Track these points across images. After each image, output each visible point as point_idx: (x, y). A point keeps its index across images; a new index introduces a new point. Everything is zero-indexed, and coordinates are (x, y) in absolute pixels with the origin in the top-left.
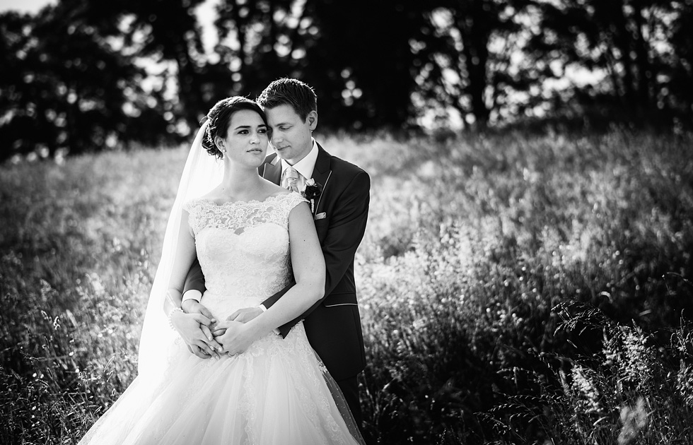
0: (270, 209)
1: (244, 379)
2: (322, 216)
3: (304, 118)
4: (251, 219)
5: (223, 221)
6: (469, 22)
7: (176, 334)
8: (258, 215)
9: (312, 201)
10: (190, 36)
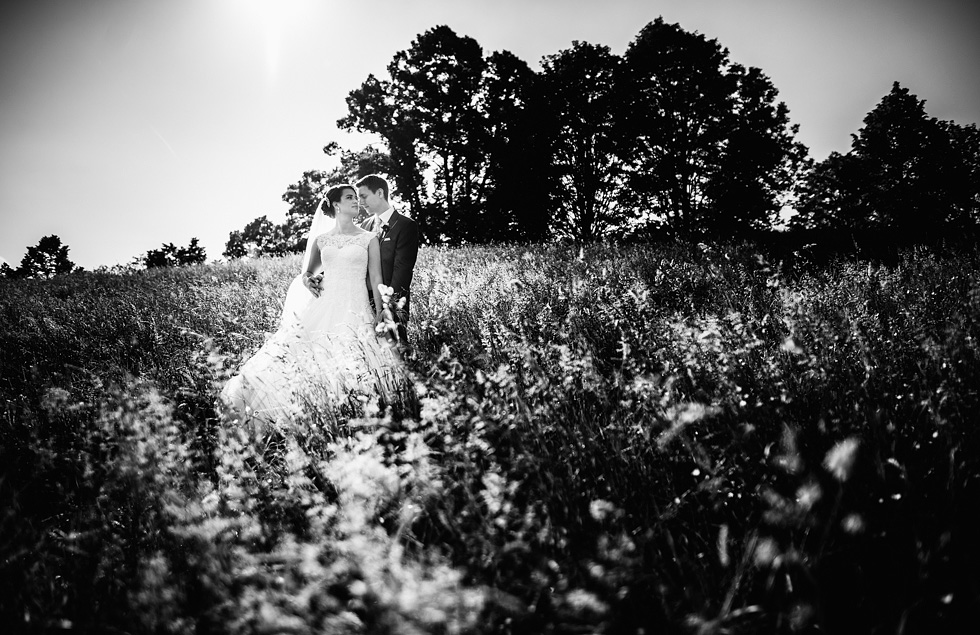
4: (347, 243)
5: (334, 243)
6: (583, 184)
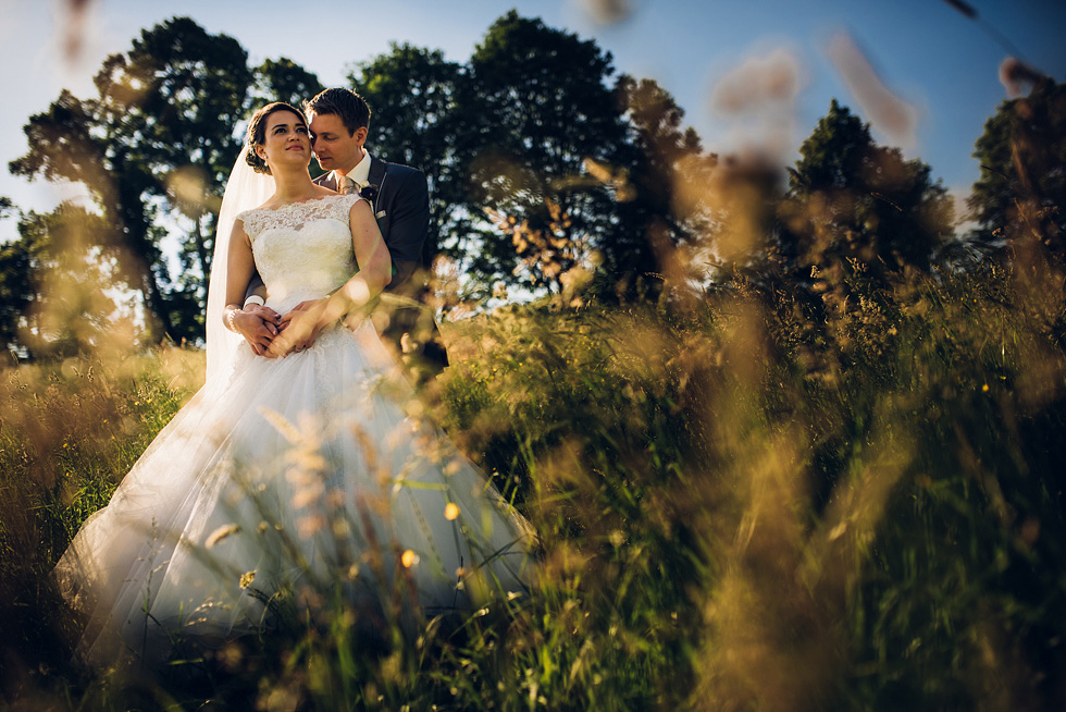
0: (329, 207)
1: (316, 371)
2: (382, 214)
3: (351, 133)
4: (310, 218)
5: (280, 222)
7: (241, 338)
8: (317, 213)
9: (371, 202)
10: (156, 267)
